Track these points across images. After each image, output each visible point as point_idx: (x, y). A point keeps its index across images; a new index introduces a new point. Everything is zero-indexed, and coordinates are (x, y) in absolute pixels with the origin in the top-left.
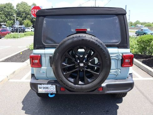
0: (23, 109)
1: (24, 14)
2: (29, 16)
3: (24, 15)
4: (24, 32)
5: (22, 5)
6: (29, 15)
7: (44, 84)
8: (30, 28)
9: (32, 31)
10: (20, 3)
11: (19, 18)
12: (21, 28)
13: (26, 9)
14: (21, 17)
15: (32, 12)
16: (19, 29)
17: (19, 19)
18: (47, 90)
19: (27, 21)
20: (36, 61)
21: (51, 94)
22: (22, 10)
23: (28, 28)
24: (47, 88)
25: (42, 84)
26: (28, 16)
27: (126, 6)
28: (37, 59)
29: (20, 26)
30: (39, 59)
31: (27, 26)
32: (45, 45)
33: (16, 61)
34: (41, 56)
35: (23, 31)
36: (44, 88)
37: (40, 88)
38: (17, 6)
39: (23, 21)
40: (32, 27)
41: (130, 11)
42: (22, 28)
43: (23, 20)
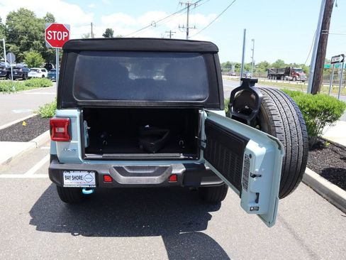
0: (32, 222)
1: (26, 37)
2: (38, 42)
3: (25, 39)
4: (24, 79)
5: (21, 16)
6: (37, 40)
7: (74, 171)
8: (40, 69)
9: (43, 76)
10: (16, 11)
11: (13, 47)
12: (19, 68)
13: (31, 27)
14: (18, 44)
15: (47, 35)
16: (14, 72)
17: (11, 48)
18: (79, 181)
19: (30, 55)
20: (62, 130)
21: (87, 189)
22: (19, 27)
23: (36, 70)
24: (80, 178)
25: (72, 170)
26: (35, 42)
27: (245, 30)
28: (64, 127)
29: (15, 65)
30: (66, 125)
31: (33, 64)
32: (77, 102)
33: (11, 139)
34: (70, 120)
35: (23, 76)
36: (74, 178)
37: (68, 178)
38: (9, 18)
39: (21, 54)
40: (45, 67)
41: (253, 40)
42: (21, 70)
43: (22, 50)
